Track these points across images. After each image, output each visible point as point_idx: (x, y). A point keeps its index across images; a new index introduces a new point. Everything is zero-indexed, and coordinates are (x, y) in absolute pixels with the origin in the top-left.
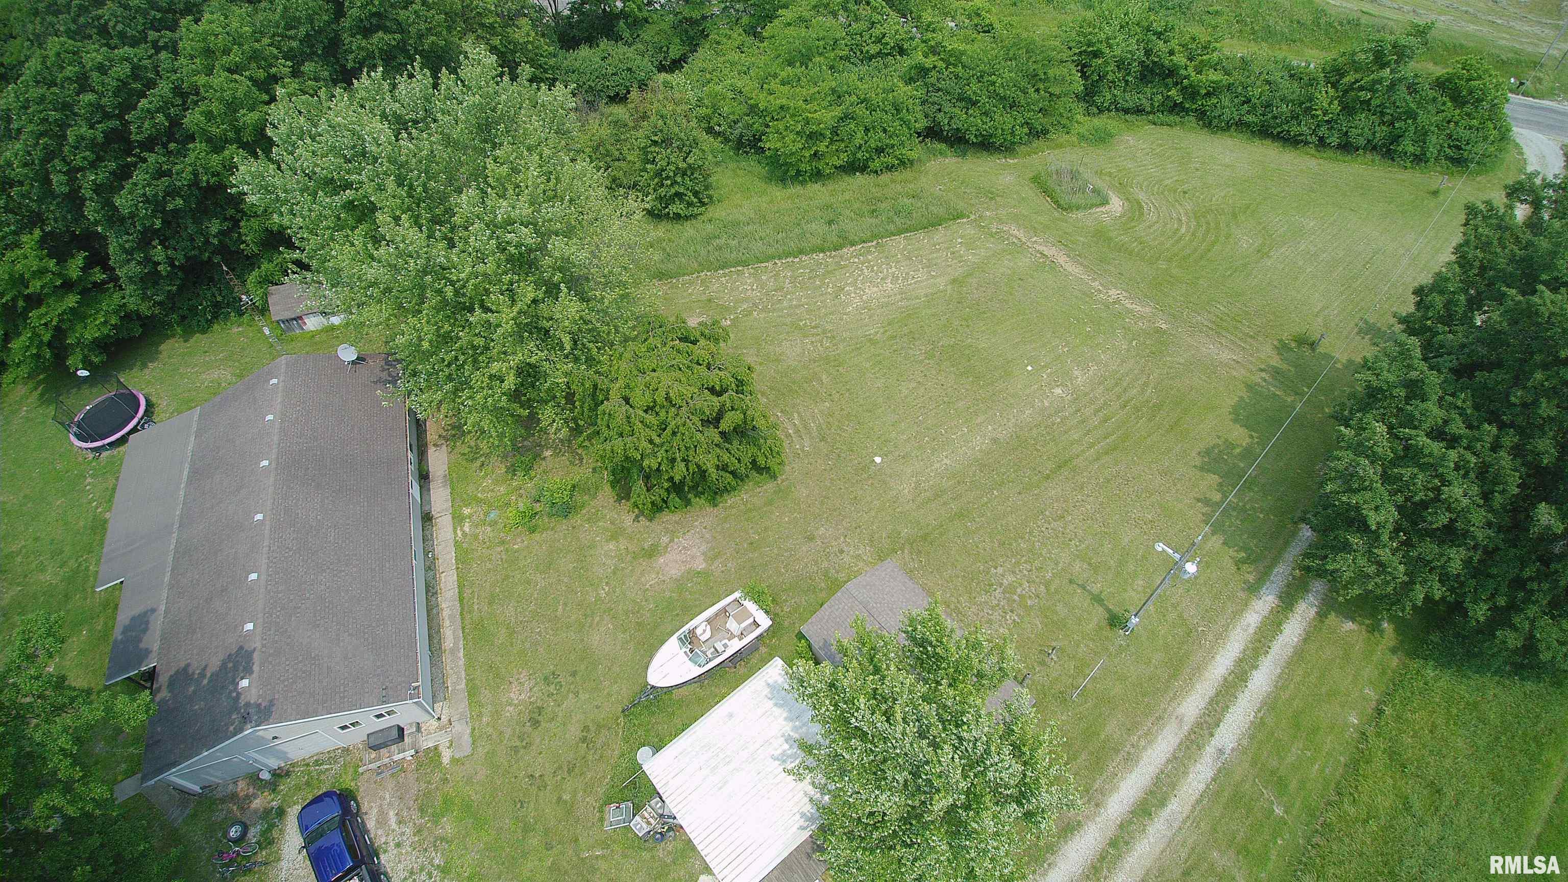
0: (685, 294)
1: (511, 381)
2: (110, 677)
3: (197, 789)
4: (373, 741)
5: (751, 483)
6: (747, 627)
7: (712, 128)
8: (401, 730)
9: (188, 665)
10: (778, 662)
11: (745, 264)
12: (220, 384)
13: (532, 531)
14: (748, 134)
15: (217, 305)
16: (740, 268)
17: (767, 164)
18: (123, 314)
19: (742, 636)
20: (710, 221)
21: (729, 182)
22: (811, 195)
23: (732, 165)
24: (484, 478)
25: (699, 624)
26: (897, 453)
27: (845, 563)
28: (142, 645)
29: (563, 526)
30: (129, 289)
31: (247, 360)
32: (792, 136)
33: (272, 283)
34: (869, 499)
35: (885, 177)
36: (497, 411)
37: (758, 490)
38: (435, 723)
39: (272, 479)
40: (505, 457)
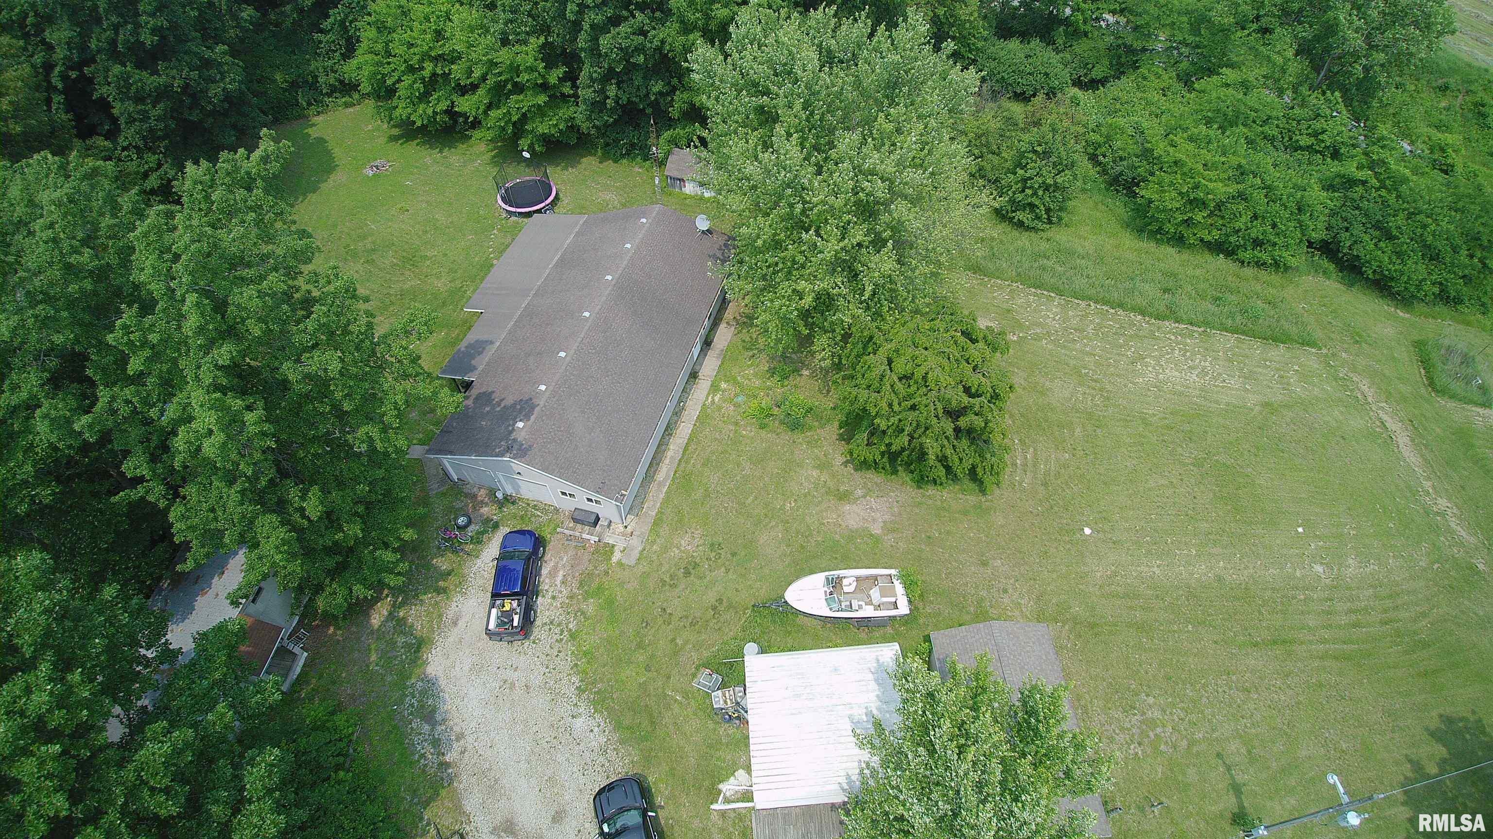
0: (990, 295)
1: (808, 301)
2: (443, 372)
3: (455, 478)
4: (576, 515)
5: (957, 487)
6: (886, 602)
7: (1096, 156)
8: (598, 519)
9: (494, 392)
10: (896, 646)
11: (1060, 293)
12: (608, 205)
13: (762, 427)
14: (1129, 174)
15: (633, 146)
16: (1053, 295)
17: (1133, 210)
18: (570, 124)
19: (878, 607)
20: (1048, 240)
21: (1085, 211)
22: (1161, 257)
23: (1098, 198)
24: (749, 366)
25: (850, 576)
26: (1110, 536)
27: (1003, 603)
28: (473, 362)
29: (787, 436)
30: (582, 107)
31: (634, 196)
32: (1174, 194)
33: (676, 144)
34: (1058, 560)
35: (1248, 272)
36: (785, 320)
37: (961, 496)
38: (622, 529)
39: (608, 292)
40: (773, 358)
